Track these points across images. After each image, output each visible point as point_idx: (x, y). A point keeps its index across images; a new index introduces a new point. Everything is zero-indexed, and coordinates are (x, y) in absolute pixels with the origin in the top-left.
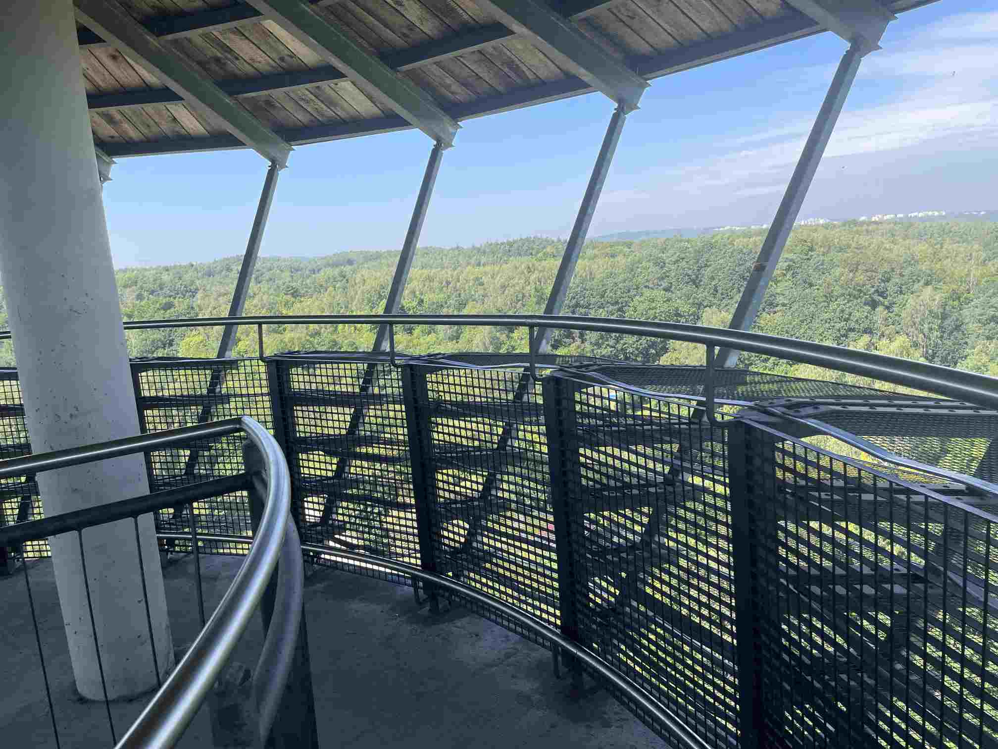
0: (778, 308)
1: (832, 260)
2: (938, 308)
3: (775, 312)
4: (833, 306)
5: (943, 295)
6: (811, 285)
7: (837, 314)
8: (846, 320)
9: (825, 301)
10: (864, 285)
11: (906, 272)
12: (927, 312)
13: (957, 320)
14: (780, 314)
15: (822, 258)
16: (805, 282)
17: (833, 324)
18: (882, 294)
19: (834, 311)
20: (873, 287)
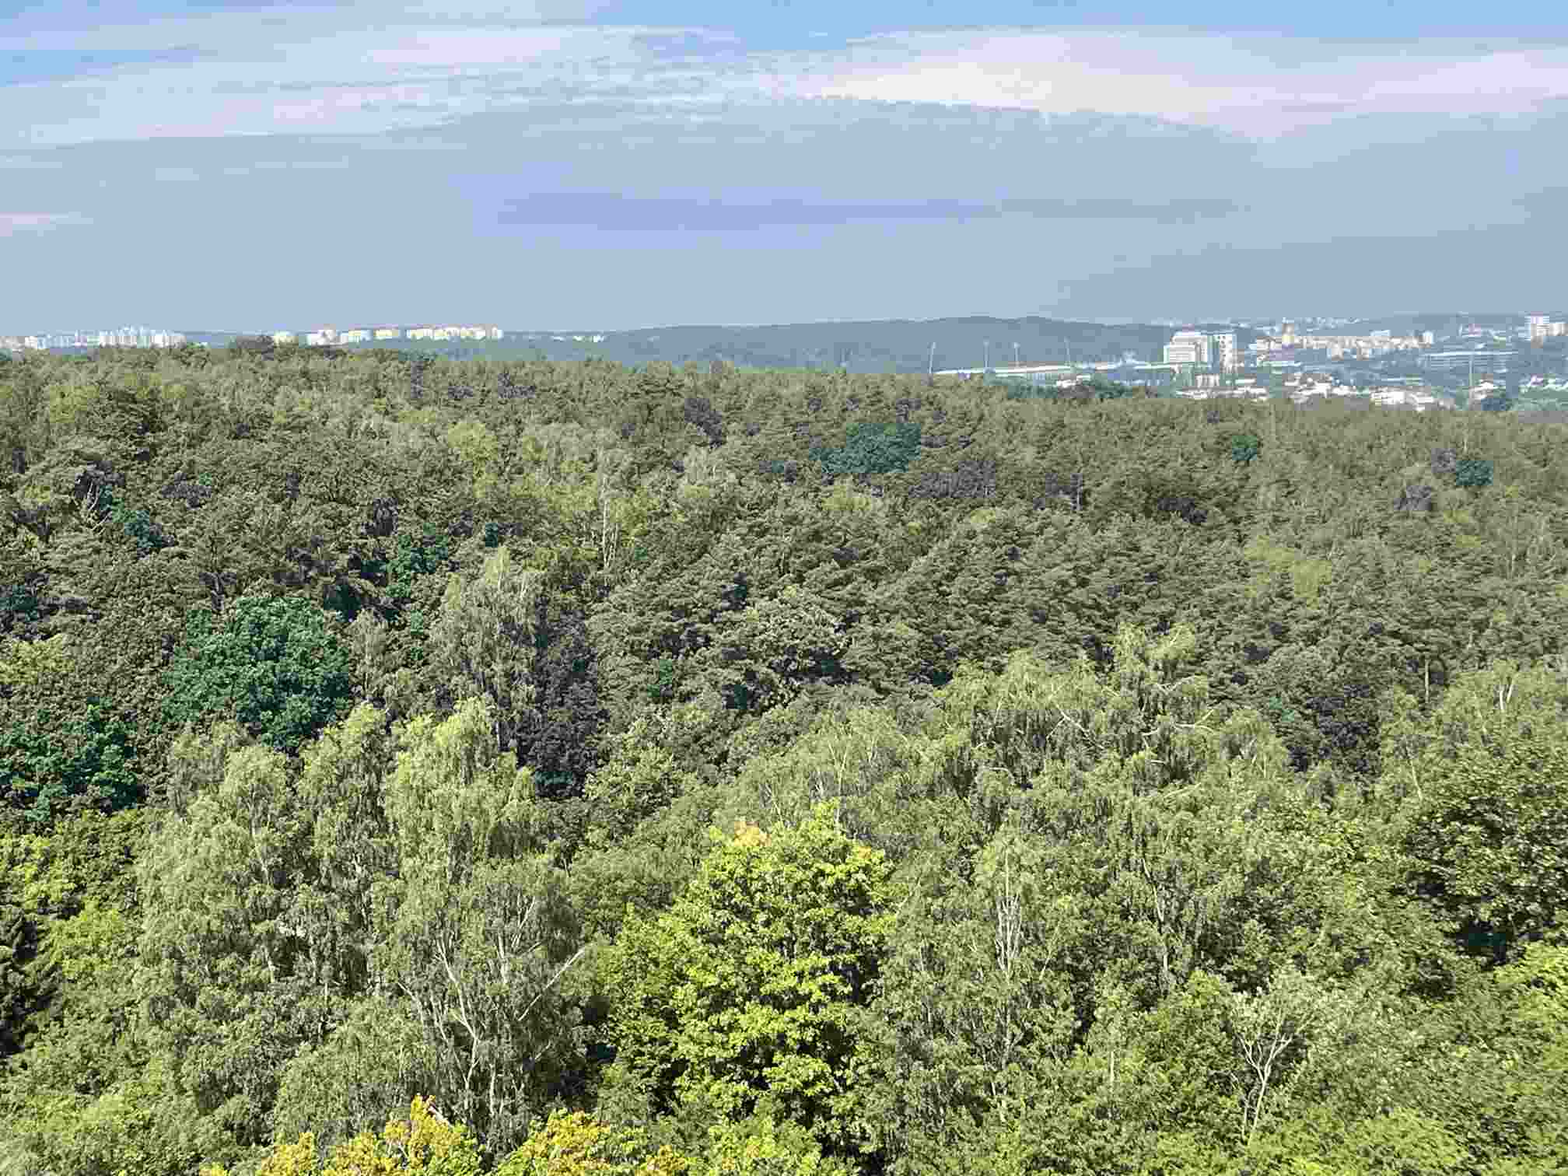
0: (54, 621)
1: (217, 463)
2: (527, 615)
3: (47, 635)
4: (232, 608)
5: (537, 572)
6: (158, 544)
7: (245, 634)
8: (274, 655)
9: (203, 596)
10: (316, 544)
11: (432, 503)
12: (498, 627)
13: (579, 646)
14: (61, 638)
15: (186, 456)
16: (138, 532)
17: (234, 669)
18: (368, 573)
19: (235, 626)
20: (343, 549)
